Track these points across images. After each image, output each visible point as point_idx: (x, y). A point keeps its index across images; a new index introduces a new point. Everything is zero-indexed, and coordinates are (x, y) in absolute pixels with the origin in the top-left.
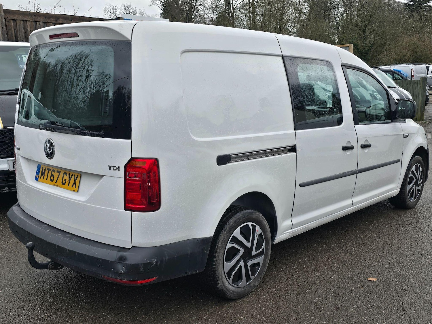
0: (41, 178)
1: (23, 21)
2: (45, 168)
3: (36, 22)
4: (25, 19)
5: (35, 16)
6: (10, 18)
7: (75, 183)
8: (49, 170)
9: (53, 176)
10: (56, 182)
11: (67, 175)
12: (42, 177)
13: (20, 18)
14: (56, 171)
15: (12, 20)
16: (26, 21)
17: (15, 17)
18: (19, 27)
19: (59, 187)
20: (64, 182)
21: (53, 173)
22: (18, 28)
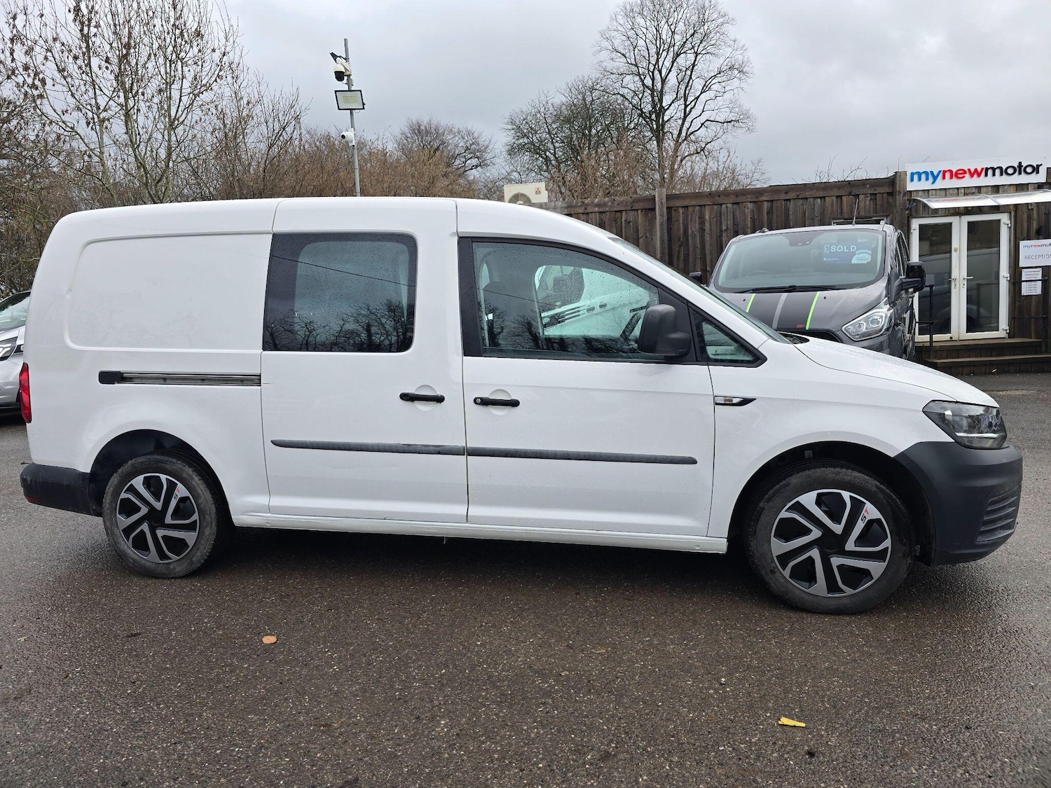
1: (700, 206)
3: (721, 205)
4: (702, 203)
5: (719, 196)
6: (677, 205)
13: (693, 203)
15: (682, 207)
16: (704, 206)
17: (687, 203)
18: (692, 216)
22: (689, 218)
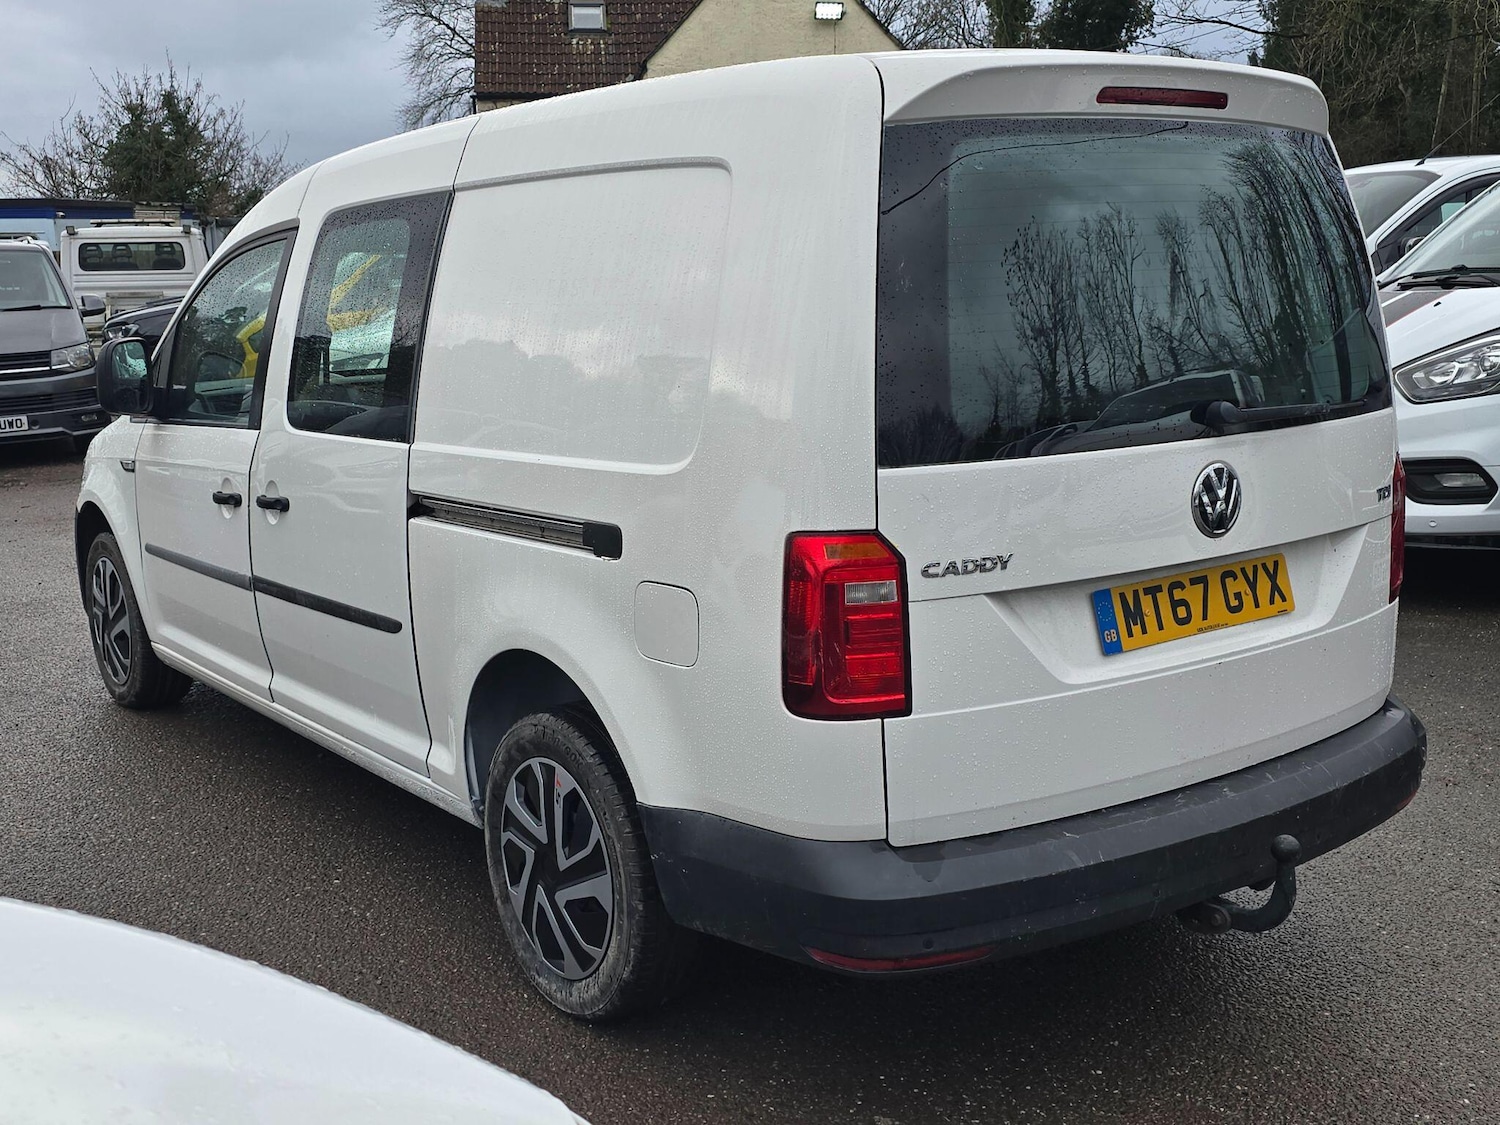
0: (1130, 634)
2: (1136, 593)
7: (1275, 588)
8: (1153, 591)
9: (1184, 603)
10: (1205, 618)
11: (1235, 578)
12: (1136, 629)
14: (1187, 583)
19: (1226, 625)
20: (1234, 603)
21: (1178, 594)
